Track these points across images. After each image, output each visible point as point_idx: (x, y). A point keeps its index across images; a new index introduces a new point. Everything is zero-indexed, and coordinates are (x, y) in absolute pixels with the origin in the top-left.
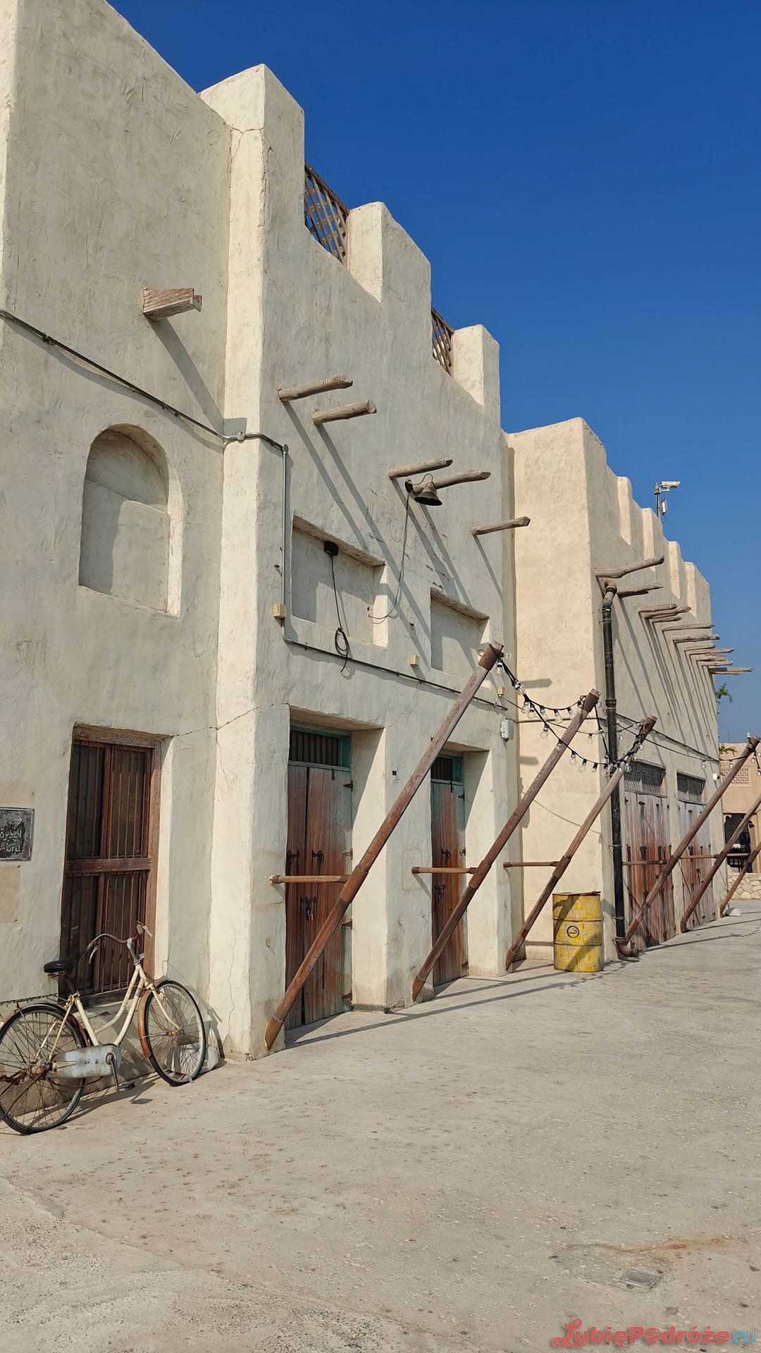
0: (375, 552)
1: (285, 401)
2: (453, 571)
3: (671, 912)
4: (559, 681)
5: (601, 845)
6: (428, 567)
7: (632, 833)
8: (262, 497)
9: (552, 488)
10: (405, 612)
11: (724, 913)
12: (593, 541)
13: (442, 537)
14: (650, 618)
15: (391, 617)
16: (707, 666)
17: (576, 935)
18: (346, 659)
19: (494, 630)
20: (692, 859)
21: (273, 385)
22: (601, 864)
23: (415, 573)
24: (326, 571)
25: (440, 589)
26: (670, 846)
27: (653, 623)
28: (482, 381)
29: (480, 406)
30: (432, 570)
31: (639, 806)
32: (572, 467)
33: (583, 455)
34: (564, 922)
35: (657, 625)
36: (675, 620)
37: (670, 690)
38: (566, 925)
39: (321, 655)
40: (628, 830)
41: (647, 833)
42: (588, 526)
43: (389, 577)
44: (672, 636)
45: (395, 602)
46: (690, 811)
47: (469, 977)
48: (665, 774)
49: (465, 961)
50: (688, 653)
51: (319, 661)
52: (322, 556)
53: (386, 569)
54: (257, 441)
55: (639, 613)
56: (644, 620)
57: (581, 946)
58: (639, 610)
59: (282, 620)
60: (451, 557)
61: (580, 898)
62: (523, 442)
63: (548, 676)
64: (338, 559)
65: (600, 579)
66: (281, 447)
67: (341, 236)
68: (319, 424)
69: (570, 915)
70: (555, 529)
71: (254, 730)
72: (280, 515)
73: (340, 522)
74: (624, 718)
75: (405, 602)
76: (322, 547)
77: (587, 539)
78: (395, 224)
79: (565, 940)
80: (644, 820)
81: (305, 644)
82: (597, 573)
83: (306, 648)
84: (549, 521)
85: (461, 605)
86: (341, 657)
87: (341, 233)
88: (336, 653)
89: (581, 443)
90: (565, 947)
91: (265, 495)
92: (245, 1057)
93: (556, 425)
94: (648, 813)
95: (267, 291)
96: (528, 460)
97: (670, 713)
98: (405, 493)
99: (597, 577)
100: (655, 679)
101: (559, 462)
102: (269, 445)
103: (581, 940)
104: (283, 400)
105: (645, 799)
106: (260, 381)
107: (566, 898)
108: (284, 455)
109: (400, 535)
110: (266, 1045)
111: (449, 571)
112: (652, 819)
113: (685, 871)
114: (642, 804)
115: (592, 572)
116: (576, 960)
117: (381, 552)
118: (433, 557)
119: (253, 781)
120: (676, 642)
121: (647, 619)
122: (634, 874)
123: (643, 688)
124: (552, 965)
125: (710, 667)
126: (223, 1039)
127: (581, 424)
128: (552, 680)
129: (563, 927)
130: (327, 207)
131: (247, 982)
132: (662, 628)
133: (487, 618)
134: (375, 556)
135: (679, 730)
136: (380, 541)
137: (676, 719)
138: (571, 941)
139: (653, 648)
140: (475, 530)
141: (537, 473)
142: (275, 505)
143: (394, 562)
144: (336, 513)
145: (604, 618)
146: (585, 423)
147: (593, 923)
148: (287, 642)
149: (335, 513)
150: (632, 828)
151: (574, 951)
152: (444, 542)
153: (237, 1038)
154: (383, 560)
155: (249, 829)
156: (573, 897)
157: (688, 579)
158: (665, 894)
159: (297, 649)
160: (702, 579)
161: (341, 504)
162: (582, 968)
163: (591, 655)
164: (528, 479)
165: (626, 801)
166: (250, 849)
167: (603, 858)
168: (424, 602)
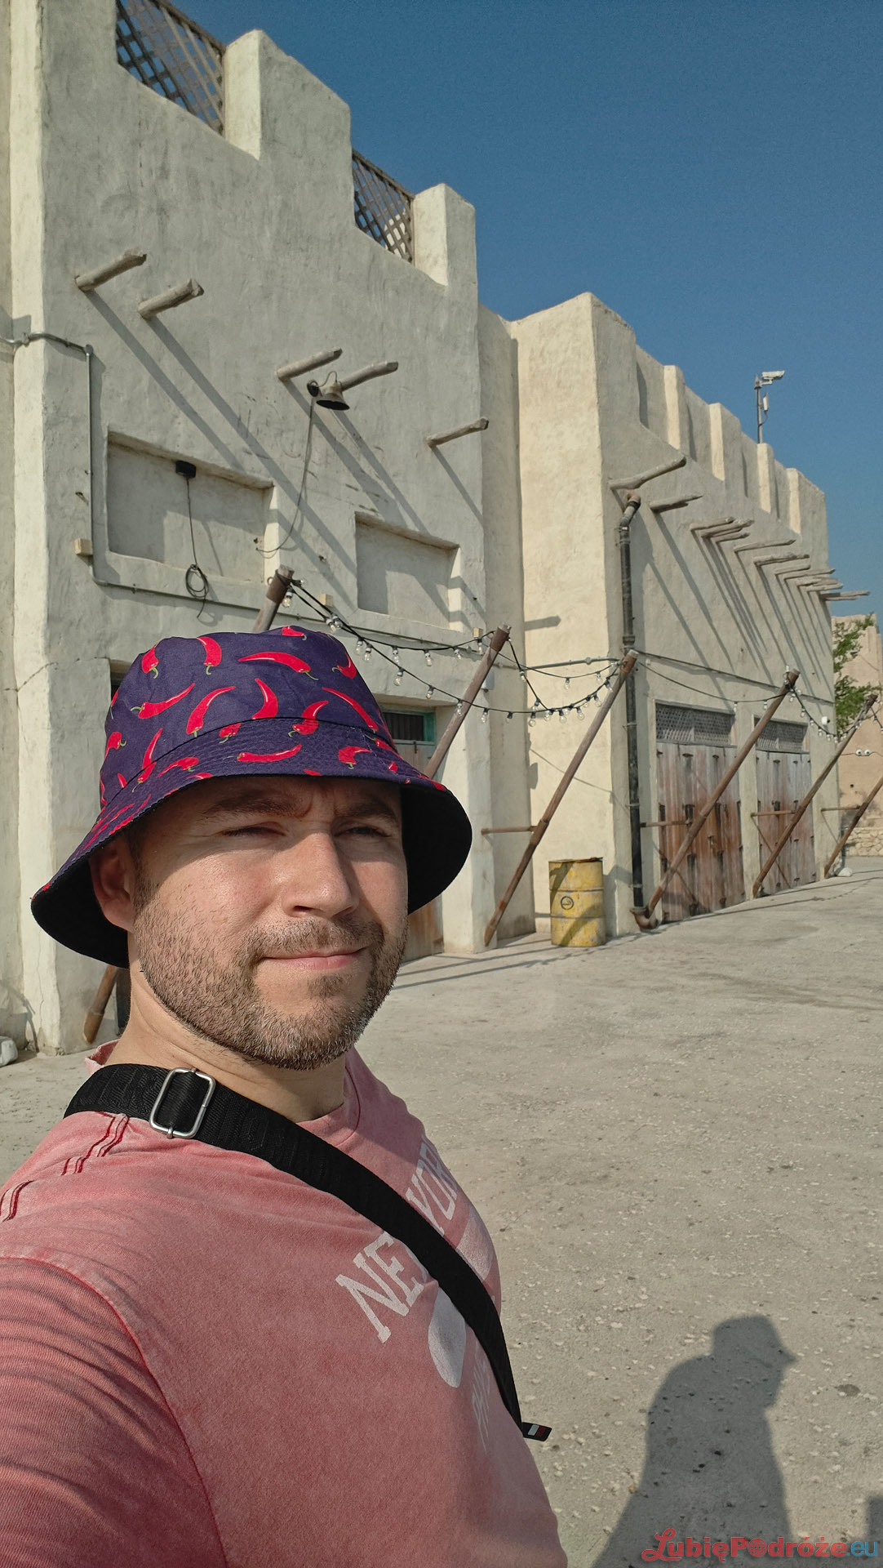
0: (254, 469)
1: (88, 290)
2: (395, 490)
3: (736, 876)
4: (568, 618)
5: (612, 805)
6: (350, 487)
7: (668, 789)
8: (51, 411)
9: (559, 383)
10: (310, 542)
11: (831, 872)
12: (605, 446)
13: (373, 450)
14: (709, 538)
15: (286, 549)
16: (818, 592)
17: (570, 906)
18: (204, 601)
19: (467, 564)
20: (778, 816)
21: (66, 271)
22: (612, 827)
23: (327, 494)
24: (180, 497)
25: (372, 514)
26: (739, 803)
27: (717, 543)
28: (446, 255)
29: (440, 287)
30: (356, 490)
31: (684, 759)
32: (579, 355)
33: (591, 339)
34: (558, 893)
35: (725, 545)
36: (742, 537)
37: (745, 620)
38: (560, 895)
39: (161, 598)
40: (662, 786)
41: (695, 788)
42: (597, 427)
43: (280, 501)
44: (751, 558)
45: (290, 531)
46: (777, 762)
47: (443, 954)
48: (734, 720)
49: (439, 937)
50: (782, 577)
51: (157, 605)
52: (175, 480)
53: (275, 491)
54: (40, 344)
55: (693, 531)
56: (701, 540)
57: (576, 918)
58: (691, 527)
59: (89, 558)
60: (390, 472)
61: (575, 865)
62: (525, 330)
63: (557, 613)
64: (199, 481)
65: (619, 491)
66: (81, 348)
67: (216, 83)
68: (150, 317)
69: (564, 885)
70: (562, 434)
71: (48, 690)
72: (85, 430)
73: (190, 436)
74: (659, 657)
75: (309, 532)
76: (173, 468)
77: (597, 442)
78: (282, 57)
79: (559, 913)
80: (692, 775)
81: (132, 586)
82: (612, 483)
83: (133, 590)
84: (556, 424)
85: (410, 531)
86: (195, 599)
87: (214, 77)
88: (188, 595)
89: (589, 324)
90: (559, 919)
91: (57, 409)
92: (55, 1052)
93: (561, 305)
94: (698, 766)
95: (50, 151)
96: (532, 351)
97: (745, 646)
98: (308, 397)
99: (614, 490)
100: (720, 611)
101: (566, 351)
102: (62, 346)
103: (576, 912)
104: (84, 289)
105: (693, 750)
106: (42, 266)
107: (559, 866)
108: (88, 359)
109: (299, 448)
110: (85, 1038)
111: (388, 491)
112: (703, 772)
113: (765, 830)
114: (688, 756)
115: (604, 483)
116: (571, 934)
117: (264, 470)
118: (360, 474)
119: (49, 748)
120: (759, 566)
121: (707, 538)
122: (670, 835)
123: (697, 624)
124: (549, 940)
125: (822, 593)
126: (37, 1032)
127: (589, 300)
128: (561, 617)
129: (557, 898)
130: (189, 45)
131: (54, 972)
132: (735, 548)
133: (456, 547)
134: (256, 475)
135: (761, 668)
136: (263, 456)
137: (756, 655)
138: (565, 913)
139: (717, 573)
140: (430, 439)
141: (542, 367)
142: (75, 420)
143: (288, 482)
144: (183, 425)
145: (621, 538)
146: (596, 300)
147: (590, 893)
148: (99, 584)
149: (181, 426)
150: (668, 784)
151: (567, 925)
152: (378, 456)
153: (47, 1032)
154: (270, 479)
155: (48, 803)
156: (567, 864)
157: (791, 489)
158: (726, 856)
159: (116, 592)
160: (814, 489)
161: (192, 414)
162: (576, 943)
163: (602, 585)
164: (534, 376)
165: (659, 753)
166: (50, 826)
167: (615, 820)
168: (344, 529)
